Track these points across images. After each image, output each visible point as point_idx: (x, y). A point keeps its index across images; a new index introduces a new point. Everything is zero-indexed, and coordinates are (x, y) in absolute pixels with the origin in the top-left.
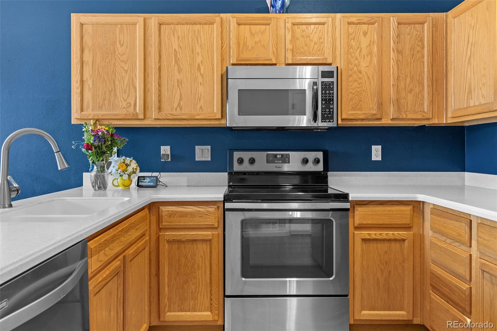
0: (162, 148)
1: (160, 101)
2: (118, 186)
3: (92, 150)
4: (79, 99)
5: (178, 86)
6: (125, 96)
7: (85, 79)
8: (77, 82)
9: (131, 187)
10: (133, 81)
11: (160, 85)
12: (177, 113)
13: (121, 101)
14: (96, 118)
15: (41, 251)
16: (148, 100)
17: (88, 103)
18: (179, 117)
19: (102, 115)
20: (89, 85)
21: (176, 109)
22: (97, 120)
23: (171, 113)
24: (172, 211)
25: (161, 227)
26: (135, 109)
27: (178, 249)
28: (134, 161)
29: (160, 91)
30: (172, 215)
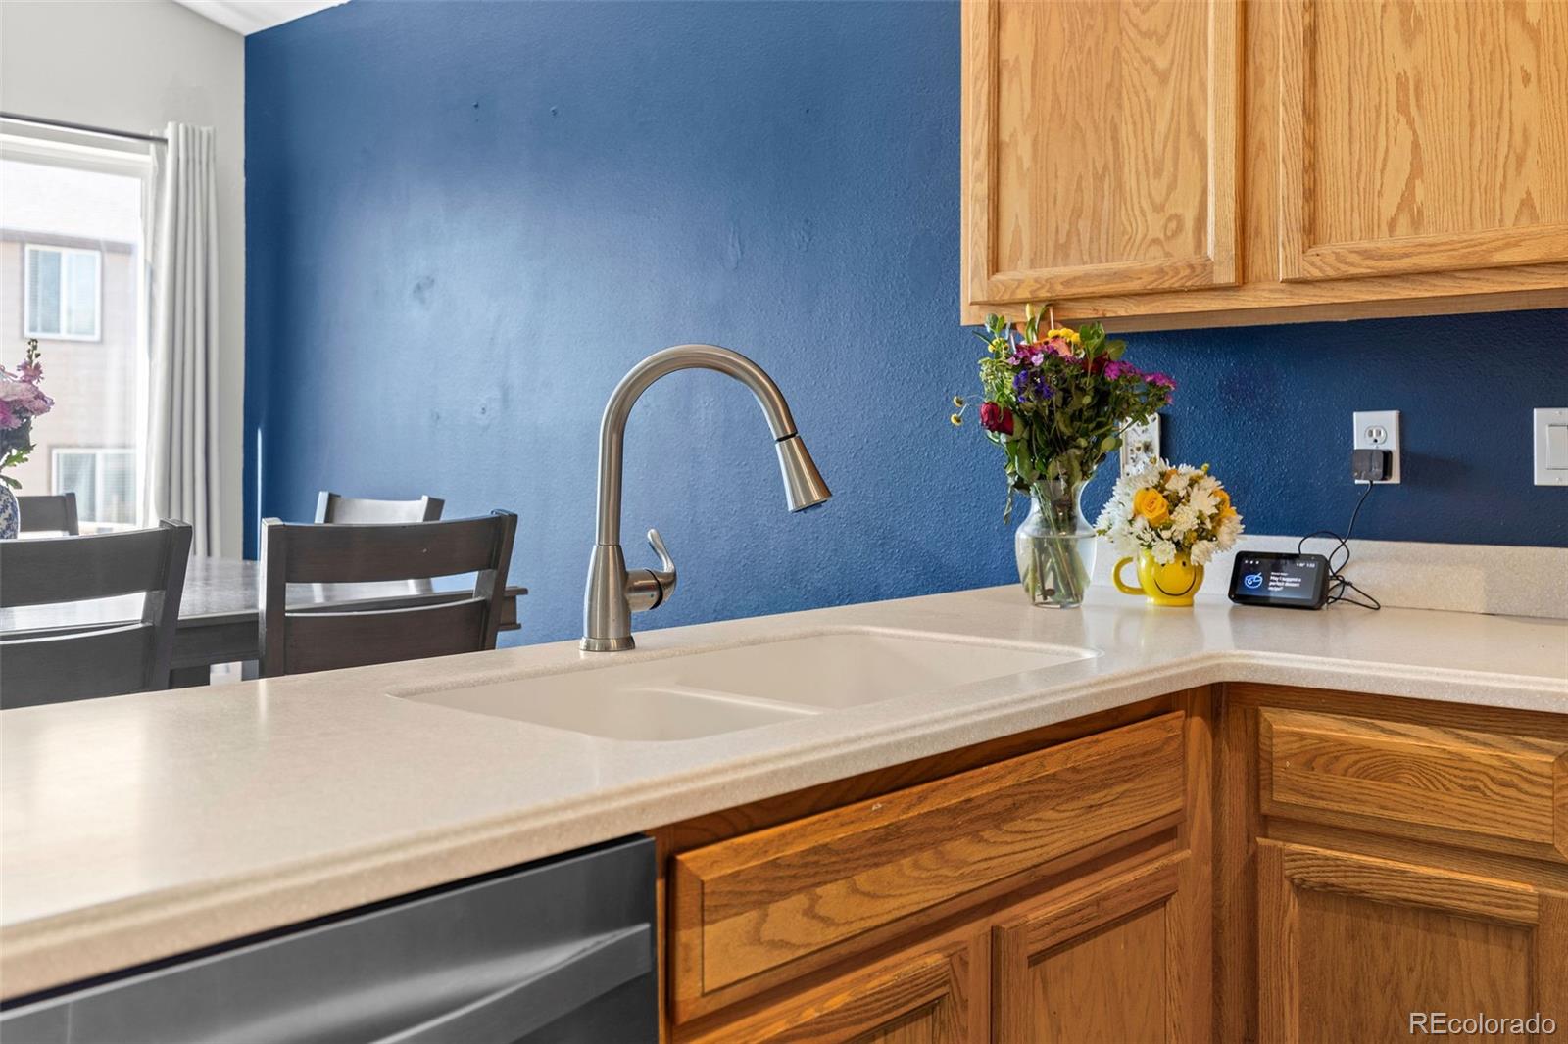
0: (1362, 421)
1: (1311, 194)
2: (1140, 591)
3: (1009, 432)
4: (984, 225)
5: (1403, 108)
6: (1159, 188)
7: (1005, 136)
8: (976, 156)
9: (1196, 598)
10: (1191, 114)
11: (1311, 116)
12: (1400, 245)
13: (1143, 214)
14: (1043, 294)
15: (281, 874)
16: (1260, 195)
17: (1018, 231)
18: (1404, 264)
19: (1067, 283)
20: (1020, 159)
21: (1392, 225)
22: (1053, 304)
23: (1366, 245)
24: (1322, 739)
25: (1265, 808)
26: (1200, 244)
27: (1352, 936)
28: (1212, 483)
29: (1312, 145)
30: (1320, 756)
